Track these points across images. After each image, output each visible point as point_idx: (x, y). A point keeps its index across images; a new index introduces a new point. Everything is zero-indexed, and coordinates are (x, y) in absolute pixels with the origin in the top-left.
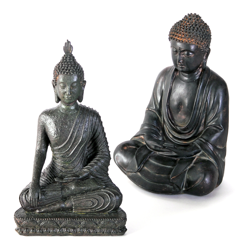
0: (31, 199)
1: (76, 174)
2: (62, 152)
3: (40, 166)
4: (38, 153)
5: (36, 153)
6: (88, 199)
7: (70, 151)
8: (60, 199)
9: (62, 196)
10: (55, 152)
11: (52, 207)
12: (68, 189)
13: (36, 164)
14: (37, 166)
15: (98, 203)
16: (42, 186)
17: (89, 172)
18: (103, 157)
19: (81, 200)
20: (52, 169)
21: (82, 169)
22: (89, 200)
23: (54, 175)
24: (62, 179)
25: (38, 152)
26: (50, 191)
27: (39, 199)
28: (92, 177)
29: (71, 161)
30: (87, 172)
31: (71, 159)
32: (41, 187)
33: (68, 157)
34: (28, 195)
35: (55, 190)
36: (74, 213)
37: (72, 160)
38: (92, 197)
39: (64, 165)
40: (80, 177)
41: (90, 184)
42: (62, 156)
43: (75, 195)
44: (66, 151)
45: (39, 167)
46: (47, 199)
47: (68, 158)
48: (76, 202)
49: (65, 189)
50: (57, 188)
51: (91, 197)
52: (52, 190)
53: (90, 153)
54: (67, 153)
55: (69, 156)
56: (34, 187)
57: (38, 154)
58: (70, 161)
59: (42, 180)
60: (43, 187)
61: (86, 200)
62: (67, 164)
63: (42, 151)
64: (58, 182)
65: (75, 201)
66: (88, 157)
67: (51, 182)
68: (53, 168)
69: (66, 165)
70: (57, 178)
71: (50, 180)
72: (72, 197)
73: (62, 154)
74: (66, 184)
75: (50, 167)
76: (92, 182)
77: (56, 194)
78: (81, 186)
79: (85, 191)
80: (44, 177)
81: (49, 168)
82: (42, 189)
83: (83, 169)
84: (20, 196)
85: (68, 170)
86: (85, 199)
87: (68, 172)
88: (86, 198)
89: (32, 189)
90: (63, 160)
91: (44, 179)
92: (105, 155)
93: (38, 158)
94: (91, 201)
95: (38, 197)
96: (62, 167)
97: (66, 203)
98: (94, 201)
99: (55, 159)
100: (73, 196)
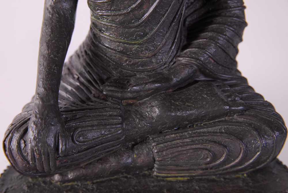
0: (37, 157)
1: (159, 70)
2: (120, 10)
3: (58, 53)
4: (52, 15)
5: (45, 14)
6: (199, 146)
7: (145, 7)
8: (118, 145)
9: (125, 137)
10: (98, 10)
11: (99, 167)
12: (142, 117)
13: (46, 48)
14: (49, 55)
15: (228, 155)
16: (67, 111)
17: (196, 65)
18: (231, 22)
19: (178, 147)
20: (91, 57)
21: (176, 56)
22: (202, 147)
23: (98, 75)
24: (122, 88)
25: (50, 12)
26: (89, 128)
27: (58, 154)
28: (202, 78)
29: (145, 35)
30: (192, 66)
31: (147, 30)
32: (64, 116)
33: (139, 25)
34: (25, 142)
35: (106, 125)
36: (157, 176)
37: (147, 34)
38: (210, 138)
39: (125, 47)
40: (172, 79)
41: (204, 103)
42: (122, 23)
43: (161, 132)
44: (134, 6)
45: (55, 56)
46: (82, 151)
47: (137, 27)
48: (164, 153)
49: (134, 119)
50: (110, 116)
51: (205, 138)
52: (96, 123)
53: (192, 10)
54: (136, 12)
55: (141, 21)
56: (42, 120)
57: (51, 19)
58: (142, 37)
59: (66, 90)
60: (70, 115)
61: (194, 146)
62: (135, 44)
63: (62, 9)
64: (110, 96)
65: (162, 151)
66: (187, 23)
67: (91, 93)
68: (96, 55)
69: (131, 46)
70: (109, 86)
71: (87, 88)
72: (153, 139)
73: (120, 15)
74: (135, 101)
75: (86, 52)
76: (206, 94)
77: (108, 134)
78: (179, 110)
79: (188, 121)
80: (72, 81)
81: (84, 54)
82: (66, 121)
83: (179, 56)
84: (5, 141)
85: (137, 60)
86: (191, 145)
87: (138, 66)
88: (193, 141)
89: (36, 125)
90: (122, 33)
91: (71, 84)
92: (236, 17)
93: (52, 29)
94: (206, 149)
95: (57, 148)
96: (121, 52)
97: (137, 155)
98: (217, 148)
99: (100, 31)
100: (153, 134)
